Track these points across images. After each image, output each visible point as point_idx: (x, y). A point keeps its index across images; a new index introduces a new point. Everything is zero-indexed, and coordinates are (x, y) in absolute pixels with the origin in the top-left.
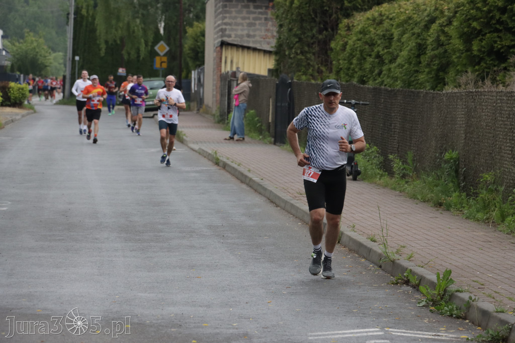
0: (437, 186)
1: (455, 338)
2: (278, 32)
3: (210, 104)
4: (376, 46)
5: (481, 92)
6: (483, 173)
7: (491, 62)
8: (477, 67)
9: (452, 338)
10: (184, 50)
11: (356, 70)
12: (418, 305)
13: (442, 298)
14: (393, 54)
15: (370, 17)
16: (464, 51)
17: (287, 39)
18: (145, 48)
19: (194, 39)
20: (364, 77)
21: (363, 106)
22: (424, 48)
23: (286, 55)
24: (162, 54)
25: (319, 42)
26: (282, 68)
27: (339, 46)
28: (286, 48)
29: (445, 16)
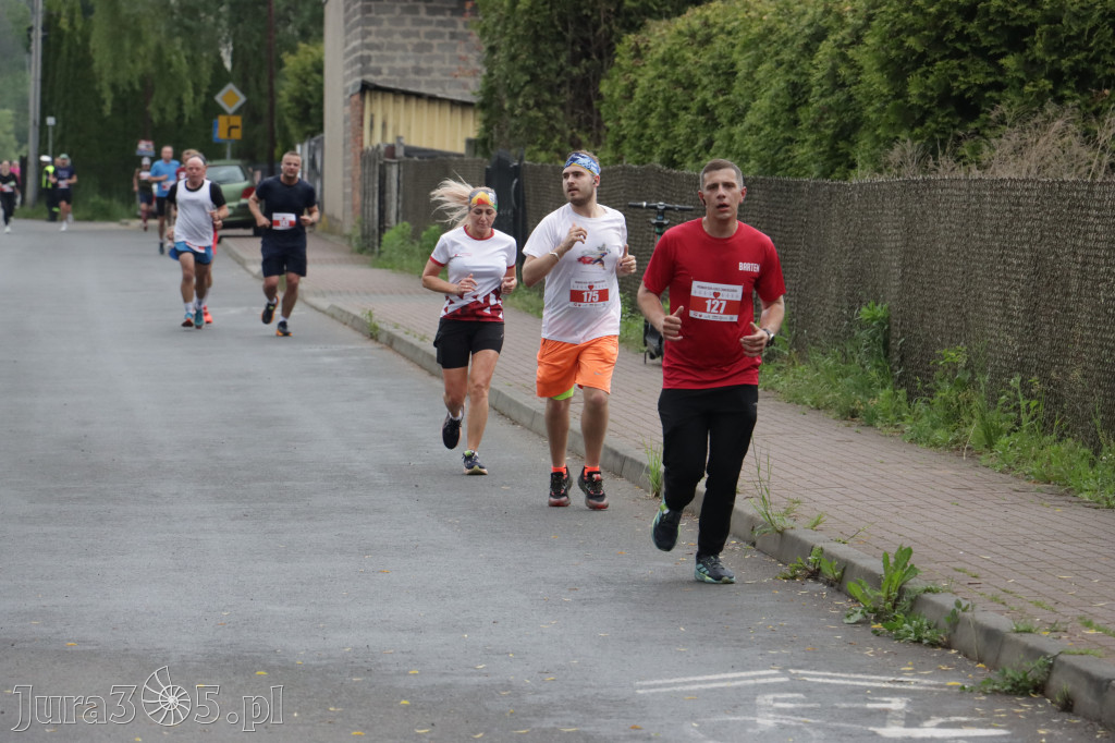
0: (844, 375)
1: (936, 686)
2: (486, 63)
3: (338, 214)
4: (699, 88)
5: (935, 181)
6: (942, 347)
7: (946, 120)
8: (918, 130)
9: (930, 685)
10: (279, 101)
11: (658, 138)
12: (846, 621)
13: (894, 607)
14: (737, 106)
15: (683, 28)
16: (890, 97)
17: (507, 77)
18: (194, 100)
19: (300, 78)
20: (674, 154)
21: (680, 215)
22: (804, 93)
23: (504, 110)
24: (230, 110)
25: (573, 81)
26: (495, 136)
27: (618, 90)
28: (504, 96)
29: (848, 25)
